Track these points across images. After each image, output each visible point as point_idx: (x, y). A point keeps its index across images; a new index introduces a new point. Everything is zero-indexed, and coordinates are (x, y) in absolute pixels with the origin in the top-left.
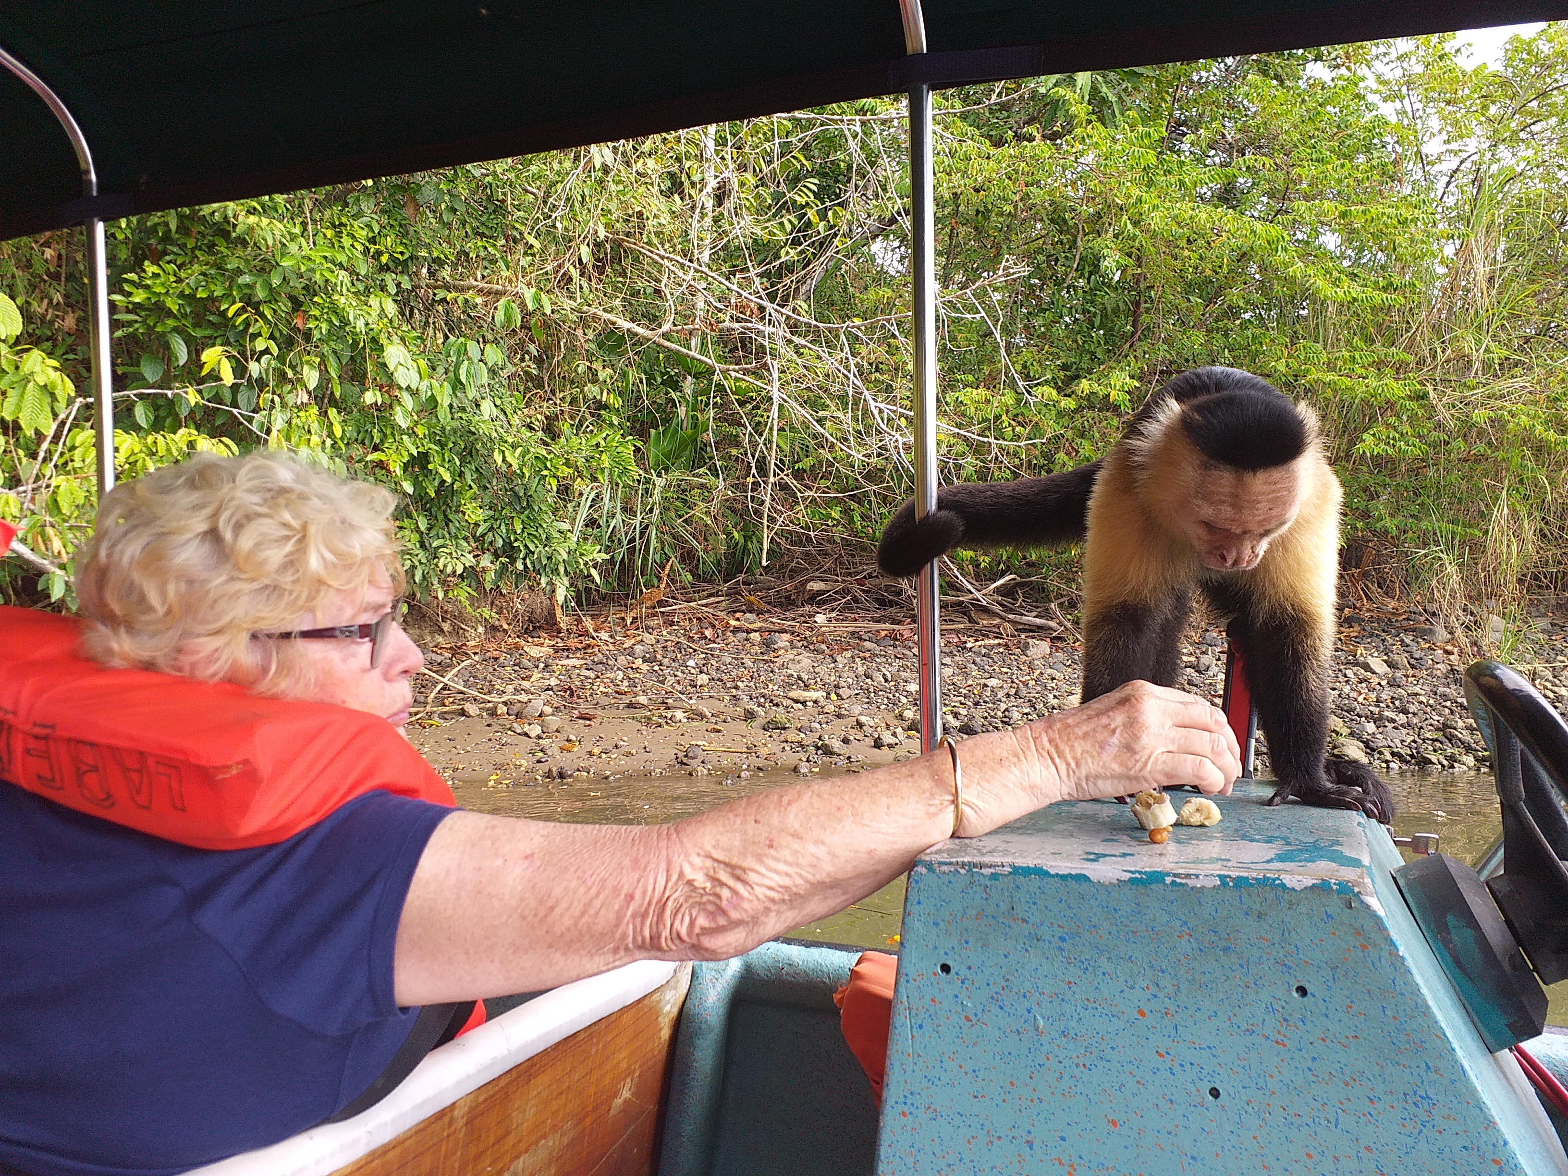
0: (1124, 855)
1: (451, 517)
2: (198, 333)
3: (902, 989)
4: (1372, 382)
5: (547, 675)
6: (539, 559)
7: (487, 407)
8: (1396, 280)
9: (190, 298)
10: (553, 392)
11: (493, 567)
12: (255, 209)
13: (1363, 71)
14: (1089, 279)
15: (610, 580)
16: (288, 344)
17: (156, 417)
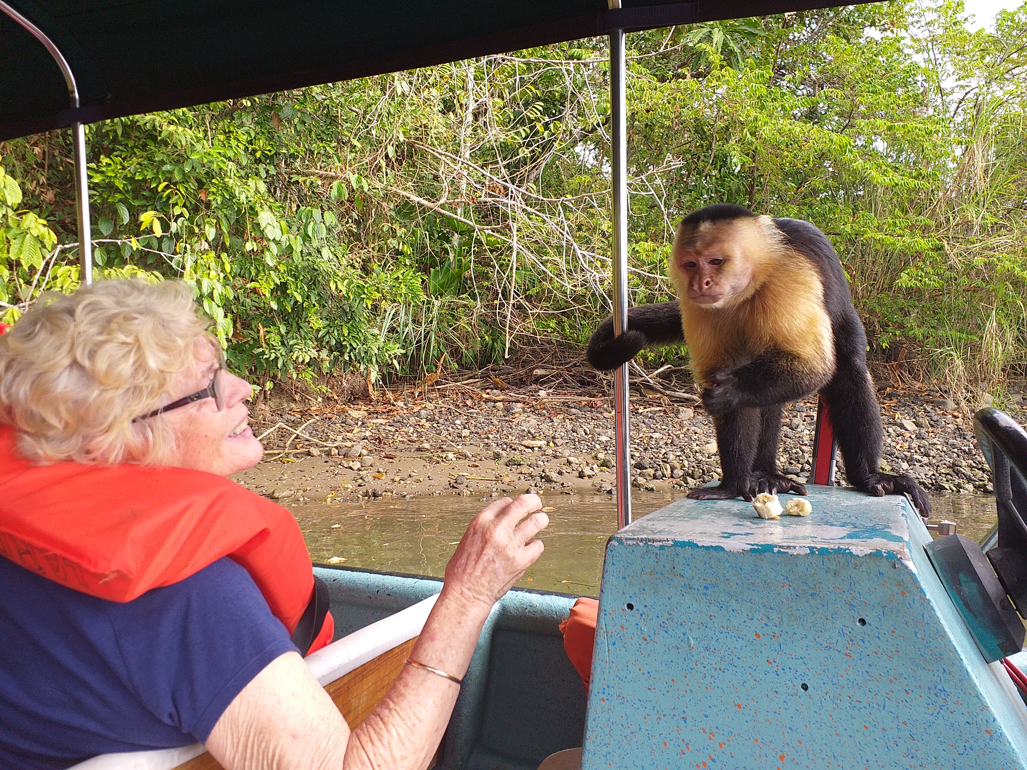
0: (747, 534)
1: (301, 325)
2: (136, 203)
3: (602, 620)
4: (907, 239)
5: (363, 429)
6: (359, 353)
7: (326, 252)
8: (924, 172)
9: (131, 180)
10: (367, 244)
11: (328, 358)
12: (173, 121)
13: (903, 33)
14: (720, 170)
15: (404, 367)
16: (195, 210)
17: (108, 258)
